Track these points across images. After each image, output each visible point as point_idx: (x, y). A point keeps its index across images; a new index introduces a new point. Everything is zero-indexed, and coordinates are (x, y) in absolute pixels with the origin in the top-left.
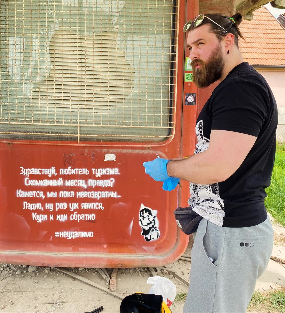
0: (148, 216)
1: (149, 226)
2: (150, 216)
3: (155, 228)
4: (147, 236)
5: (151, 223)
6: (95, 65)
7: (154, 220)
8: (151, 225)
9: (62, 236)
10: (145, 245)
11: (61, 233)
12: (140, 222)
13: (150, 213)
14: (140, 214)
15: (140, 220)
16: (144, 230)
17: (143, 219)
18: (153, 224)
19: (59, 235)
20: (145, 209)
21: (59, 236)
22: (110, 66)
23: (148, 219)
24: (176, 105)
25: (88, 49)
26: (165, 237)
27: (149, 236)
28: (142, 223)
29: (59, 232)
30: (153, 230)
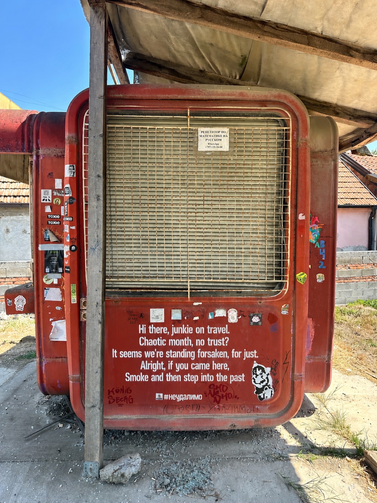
0: (261, 374)
1: (262, 384)
2: (263, 373)
3: (268, 386)
4: (260, 395)
5: (264, 381)
6: (205, 219)
7: (267, 378)
8: (264, 383)
9: (171, 398)
10: (259, 405)
11: (171, 396)
12: (253, 380)
13: (263, 371)
14: (253, 371)
15: (253, 378)
16: (257, 388)
17: (256, 377)
18: (266, 382)
19: (168, 397)
20: (258, 367)
21: (168, 399)
22: (221, 219)
23: (262, 377)
24: (289, 257)
25: (198, 203)
26: (279, 395)
27: (263, 395)
28: (255, 382)
29: (168, 395)
30: (266, 389)
